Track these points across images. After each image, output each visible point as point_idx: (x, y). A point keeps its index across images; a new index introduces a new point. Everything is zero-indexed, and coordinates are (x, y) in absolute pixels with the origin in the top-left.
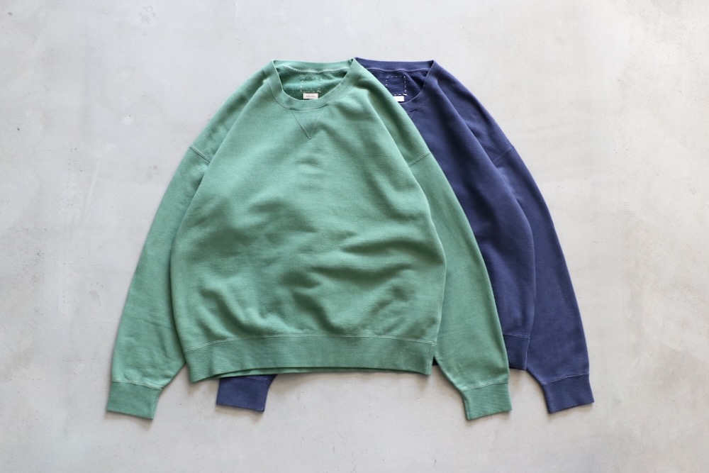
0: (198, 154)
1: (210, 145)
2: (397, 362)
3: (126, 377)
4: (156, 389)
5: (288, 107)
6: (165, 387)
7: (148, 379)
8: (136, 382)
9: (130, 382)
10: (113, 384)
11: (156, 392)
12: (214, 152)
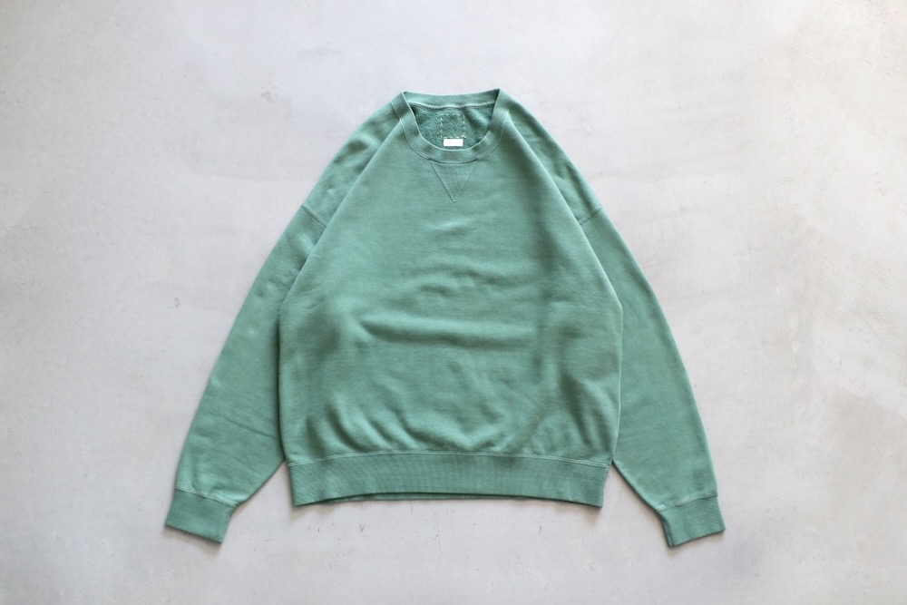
0: (311, 215)
1: (325, 205)
2: (562, 490)
3: (194, 486)
4: (228, 506)
5: (426, 156)
6: (240, 504)
7: (220, 492)
8: (205, 494)
9: (198, 493)
10: (177, 492)
11: (228, 510)
12: (331, 214)
